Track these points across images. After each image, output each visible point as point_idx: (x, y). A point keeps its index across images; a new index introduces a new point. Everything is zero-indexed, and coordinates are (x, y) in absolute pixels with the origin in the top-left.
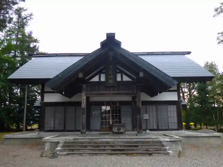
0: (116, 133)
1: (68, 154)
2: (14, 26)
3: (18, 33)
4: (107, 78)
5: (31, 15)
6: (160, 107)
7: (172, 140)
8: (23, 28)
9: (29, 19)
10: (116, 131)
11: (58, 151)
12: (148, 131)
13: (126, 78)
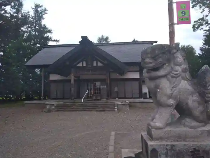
0: (95, 100)
1: (57, 111)
2: (33, 20)
3: (36, 25)
4: (87, 64)
5: (45, 10)
6: (127, 82)
7: (122, 103)
8: (40, 20)
9: (44, 13)
10: (95, 99)
11: (52, 109)
12: (117, 99)
13: (100, 64)
